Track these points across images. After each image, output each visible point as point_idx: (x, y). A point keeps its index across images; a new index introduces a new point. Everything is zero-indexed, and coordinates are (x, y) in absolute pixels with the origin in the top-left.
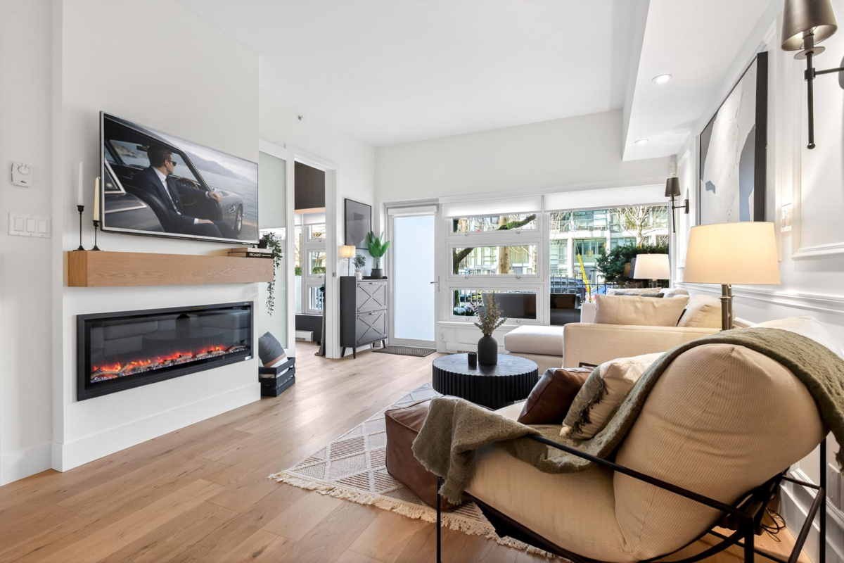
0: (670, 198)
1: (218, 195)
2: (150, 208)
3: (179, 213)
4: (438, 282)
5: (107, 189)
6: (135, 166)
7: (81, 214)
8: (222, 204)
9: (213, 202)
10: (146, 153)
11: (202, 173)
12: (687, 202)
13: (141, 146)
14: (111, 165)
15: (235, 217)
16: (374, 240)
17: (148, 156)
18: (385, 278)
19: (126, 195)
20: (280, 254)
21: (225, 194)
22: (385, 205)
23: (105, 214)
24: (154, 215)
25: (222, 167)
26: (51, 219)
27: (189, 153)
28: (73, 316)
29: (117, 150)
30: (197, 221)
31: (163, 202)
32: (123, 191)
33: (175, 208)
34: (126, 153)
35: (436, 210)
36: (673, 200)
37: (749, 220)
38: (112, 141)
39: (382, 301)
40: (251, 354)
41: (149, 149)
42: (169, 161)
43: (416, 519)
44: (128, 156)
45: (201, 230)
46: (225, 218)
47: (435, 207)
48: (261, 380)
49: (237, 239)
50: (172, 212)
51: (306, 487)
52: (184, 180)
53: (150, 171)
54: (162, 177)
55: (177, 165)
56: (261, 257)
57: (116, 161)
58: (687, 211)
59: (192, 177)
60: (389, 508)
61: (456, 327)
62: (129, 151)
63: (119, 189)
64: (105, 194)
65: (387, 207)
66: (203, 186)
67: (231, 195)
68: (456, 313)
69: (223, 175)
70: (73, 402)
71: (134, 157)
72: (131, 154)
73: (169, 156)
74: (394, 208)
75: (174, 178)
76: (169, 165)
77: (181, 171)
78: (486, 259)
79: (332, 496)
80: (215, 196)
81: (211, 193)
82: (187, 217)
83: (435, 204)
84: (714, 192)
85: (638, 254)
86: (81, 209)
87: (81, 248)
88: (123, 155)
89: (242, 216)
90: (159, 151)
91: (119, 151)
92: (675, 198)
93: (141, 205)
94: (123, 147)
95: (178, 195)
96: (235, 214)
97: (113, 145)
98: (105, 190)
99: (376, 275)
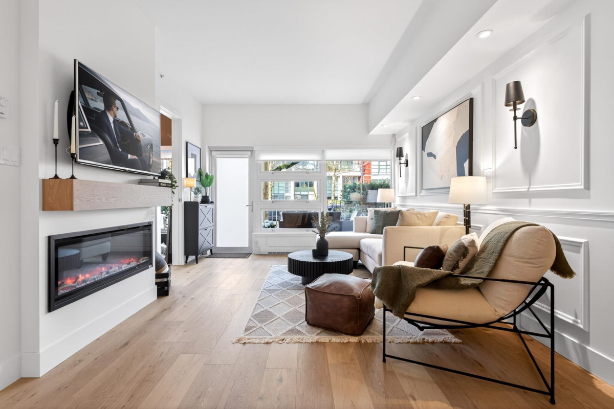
0: (399, 158)
1: (140, 136)
2: (104, 145)
3: (120, 150)
4: (251, 206)
5: (80, 127)
6: (96, 109)
7: (56, 146)
8: (142, 143)
9: (137, 141)
10: (102, 98)
11: (132, 117)
12: (407, 161)
13: (99, 92)
14: (83, 107)
15: (149, 154)
16: (204, 174)
17: (104, 101)
18: (212, 202)
19: (92, 133)
20: (176, 185)
21: (144, 136)
22: (209, 148)
23: (79, 148)
24: (106, 151)
25: (142, 114)
26: (20, 149)
27: (125, 101)
28: (46, 237)
29: (86, 94)
30: (129, 156)
31: (112, 140)
32: (89, 130)
33: (118, 145)
34: (91, 97)
35: (250, 155)
36: (400, 159)
37: (464, 175)
38: (83, 86)
39: (211, 219)
40: (151, 264)
41: (103, 95)
42: (115, 106)
43: (347, 343)
44: (92, 99)
45: (131, 164)
46: (144, 154)
47: (249, 152)
48: (157, 284)
49: (150, 171)
50: (116, 148)
51: (266, 342)
52: (123, 123)
53: (104, 113)
54: (111, 119)
55: (119, 110)
56: (167, 186)
57: (85, 104)
58: (407, 166)
59: (127, 121)
60: (328, 341)
61: (266, 236)
62: (92, 96)
63: (87, 128)
64: (79, 131)
65: (211, 151)
66: (133, 129)
67: (147, 136)
68: (264, 227)
69: (143, 120)
70: (46, 314)
71: (95, 101)
72: (94, 99)
73: (115, 103)
74: (216, 151)
75: (118, 121)
76: (115, 109)
77: (121, 116)
78: (280, 188)
79: (287, 343)
80: (139, 137)
81: (137, 134)
82: (125, 153)
83: (249, 151)
84: (435, 158)
85: (379, 188)
86: (56, 142)
87: (56, 177)
88: (89, 98)
89: (152, 154)
90: (109, 97)
91: (87, 96)
92: (401, 158)
93: (99, 142)
94: (89, 92)
95: (119, 135)
96: (149, 151)
97: (84, 89)
98: (79, 128)
99: (205, 200)
